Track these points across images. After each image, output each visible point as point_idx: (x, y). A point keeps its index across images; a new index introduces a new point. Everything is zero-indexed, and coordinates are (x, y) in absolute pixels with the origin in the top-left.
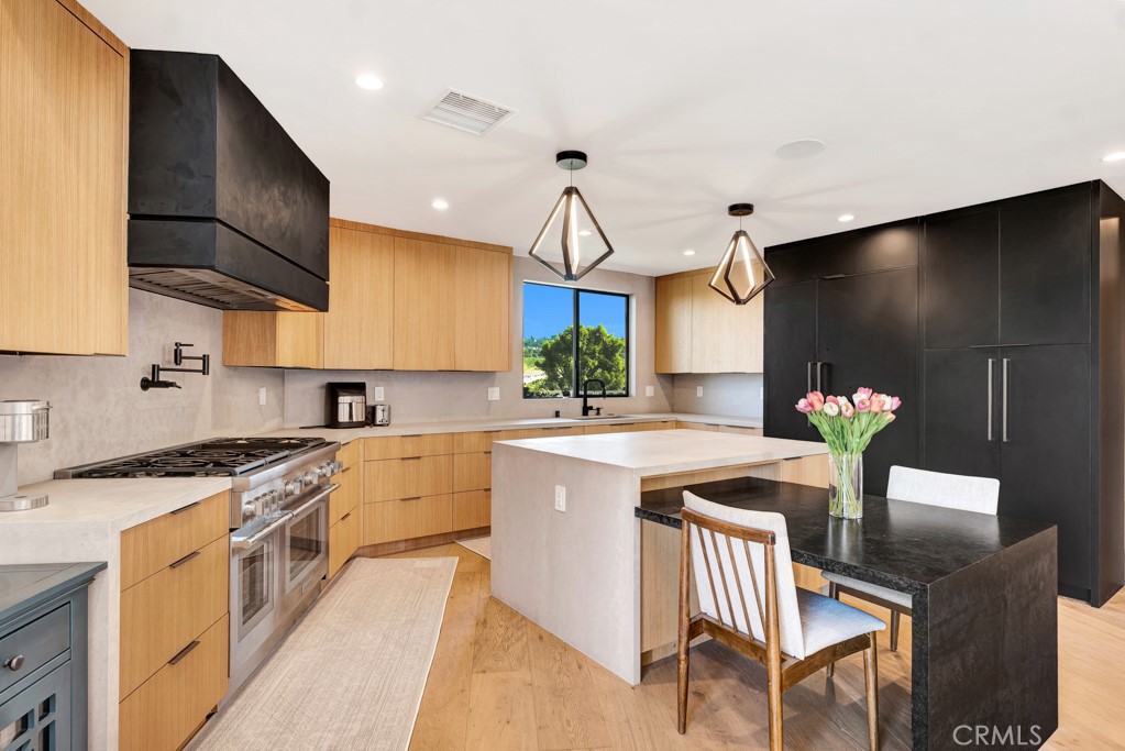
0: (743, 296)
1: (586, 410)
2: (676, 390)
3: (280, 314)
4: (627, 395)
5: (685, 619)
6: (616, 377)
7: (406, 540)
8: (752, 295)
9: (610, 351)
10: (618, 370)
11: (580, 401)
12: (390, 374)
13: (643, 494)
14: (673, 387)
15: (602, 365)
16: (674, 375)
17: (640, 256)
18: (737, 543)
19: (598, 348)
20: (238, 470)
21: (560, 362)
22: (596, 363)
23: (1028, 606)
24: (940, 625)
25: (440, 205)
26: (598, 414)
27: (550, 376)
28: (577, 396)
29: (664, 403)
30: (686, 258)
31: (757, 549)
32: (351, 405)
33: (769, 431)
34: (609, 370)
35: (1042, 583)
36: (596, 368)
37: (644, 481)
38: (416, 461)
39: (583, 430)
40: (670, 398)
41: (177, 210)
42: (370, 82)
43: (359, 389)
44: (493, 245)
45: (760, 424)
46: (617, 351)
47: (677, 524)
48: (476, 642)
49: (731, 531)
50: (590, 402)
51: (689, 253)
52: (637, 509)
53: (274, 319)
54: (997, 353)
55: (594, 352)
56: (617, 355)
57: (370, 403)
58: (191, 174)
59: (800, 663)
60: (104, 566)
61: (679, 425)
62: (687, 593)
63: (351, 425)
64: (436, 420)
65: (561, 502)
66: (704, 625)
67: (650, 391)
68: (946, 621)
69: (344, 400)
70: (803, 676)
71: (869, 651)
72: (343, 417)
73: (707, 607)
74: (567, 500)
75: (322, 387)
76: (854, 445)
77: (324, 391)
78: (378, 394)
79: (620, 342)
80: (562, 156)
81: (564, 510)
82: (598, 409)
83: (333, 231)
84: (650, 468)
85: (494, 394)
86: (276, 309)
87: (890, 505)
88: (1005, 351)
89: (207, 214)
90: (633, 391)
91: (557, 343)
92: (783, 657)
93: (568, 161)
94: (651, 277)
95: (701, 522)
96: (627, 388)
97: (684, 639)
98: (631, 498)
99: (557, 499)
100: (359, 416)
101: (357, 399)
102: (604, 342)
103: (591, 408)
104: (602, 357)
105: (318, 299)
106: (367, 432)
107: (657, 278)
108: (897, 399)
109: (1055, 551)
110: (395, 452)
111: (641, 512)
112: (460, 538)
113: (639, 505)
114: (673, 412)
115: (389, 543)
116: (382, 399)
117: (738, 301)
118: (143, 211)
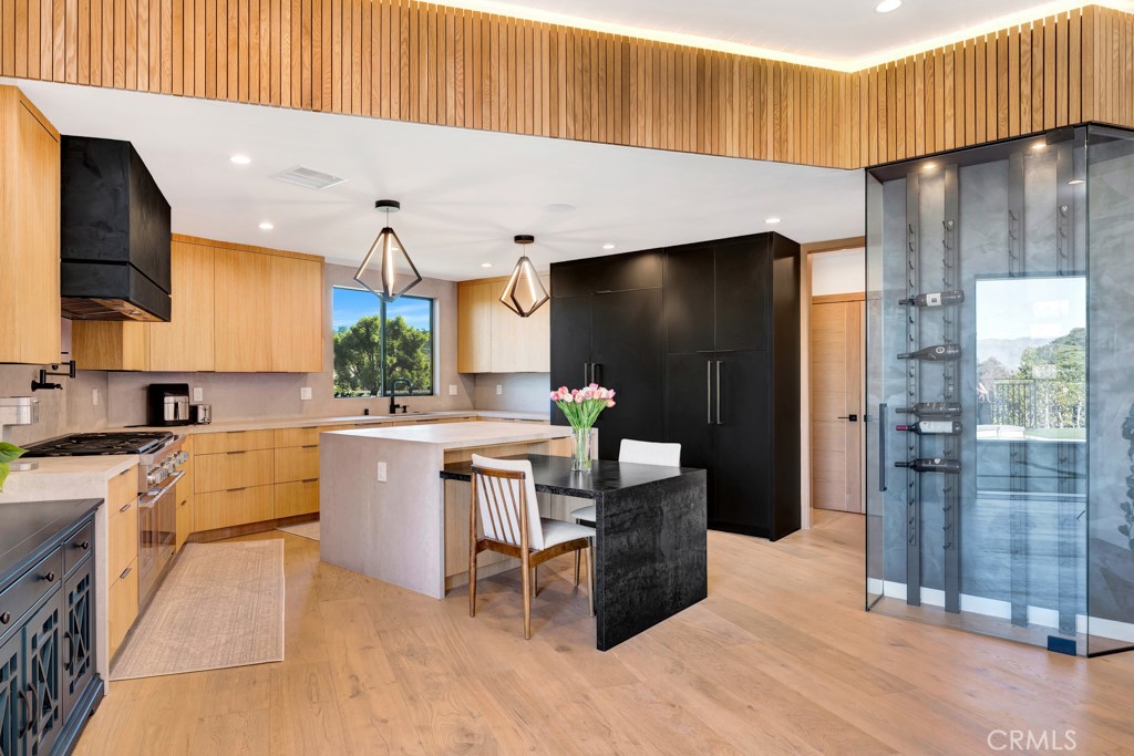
0: (525, 310)
1: (393, 409)
2: (478, 389)
3: (127, 324)
4: (432, 394)
5: (474, 539)
6: (418, 376)
7: (231, 527)
8: (534, 309)
9: (411, 345)
10: (419, 369)
11: (387, 400)
12: (208, 375)
13: (445, 465)
14: (475, 385)
15: (402, 363)
16: (475, 374)
17: (443, 265)
18: (504, 481)
19: (396, 343)
20: (141, 449)
21: (352, 358)
22: (395, 361)
23: (680, 517)
24: (611, 516)
25: (266, 226)
26: (405, 411)
27: (341, 376)
28: (385, 395)
29: (467, 401)
30: (485, 269)
31: (515, 482)
32: (176, 405)
33: (554, 422)
34: (410, 369)
35: (692, 505)
36: (395, 366)
37: (447, 453)
38: (240, 455)
39: (392, 424)
40: (472, 395)
41: (99, 256)
42: (241, 160)
43: (182, 390)
44: (306, 255)
45: (549, 418)
46: (418, 346)
47: (468, 478)
48: (316, 587)
49: (499, 474)
50: (397, 401)
51: (486, 265)
52: (441, 473)
53: (121, 327)
54: (713, 356)
55: (392, 348)
56: (419, 351)
57: (192, 403)
58: (110, 230)
59: (541, 553)
60: (102, 501)
61: (478, 418)
62: (475, 523)
63: (177, 423)
64: (251, 419)
65: (382, 474)
66: (487, 543)
67: (453, 390)
68: (614, 515)
69: (169, 401)
70: (543, 560)
71: (588, 549)
72: (169, 415)
73: (488, 532)
74: (388, 472)
75: (143, 389)
76: (585, 422)
77: (145, 393)
78: (197, 395)
79: (422, 336)
80: (380, 204)
81: (385, 480)
82: (405, 407)
83: (174, 245)
84: (450, 443)
85: (307, 393)
86: (122, 317)
87: (621, 466)
88: (719, 355)
89: (122, 259)
90: (437, 390)
91: (349, 338)
92: (530, 551)
93: (385, 208)
94: (454, 282)
95: (482, 471)
96: (431, 388)
97: (473, 553)
98: (437, 464)
99: (379, 472)
100: (183, 415)
101: (181, 399)
102: (404, 337)
103: (398, 406)
104: (401, 353)
105: (161, 310)
106: (191, 429)
107: (458, 283)
108: (612, 391)
109: (705, 486)
110: (222, 446)
111: (443, 474)
112: (279, 526)
113: (443, 470)
114: (475, 409)
115: (217, 530)
116: (201, 399)
117: (522, 314)
118: (72, 256)
